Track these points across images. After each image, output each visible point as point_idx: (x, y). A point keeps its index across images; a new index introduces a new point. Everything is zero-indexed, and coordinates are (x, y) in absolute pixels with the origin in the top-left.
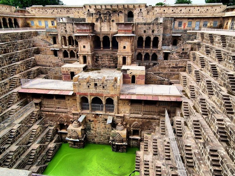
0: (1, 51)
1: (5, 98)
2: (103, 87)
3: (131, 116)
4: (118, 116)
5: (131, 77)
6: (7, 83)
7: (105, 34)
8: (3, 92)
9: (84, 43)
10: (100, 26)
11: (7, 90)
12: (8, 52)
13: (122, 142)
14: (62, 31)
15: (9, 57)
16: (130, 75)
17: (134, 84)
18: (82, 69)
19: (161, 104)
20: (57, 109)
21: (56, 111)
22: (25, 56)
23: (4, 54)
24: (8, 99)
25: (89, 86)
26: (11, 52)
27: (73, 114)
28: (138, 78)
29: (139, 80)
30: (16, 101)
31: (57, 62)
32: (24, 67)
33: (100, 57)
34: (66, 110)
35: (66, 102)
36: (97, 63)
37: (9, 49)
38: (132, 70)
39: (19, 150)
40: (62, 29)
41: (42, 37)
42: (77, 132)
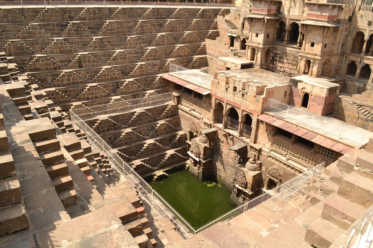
0: (168, 28)
1: (147, 79)
2: (243, 95)
3: (271, 155)
4: (253, 148)
5: (302, 94)
6: (157, 65)
7: (295, 20)
8: (147, 72)
9: (257, 29)
10: (289, 7)
11: (153, 72)
12: (176, 31)
13: (244, 188)
14: (246, 10)
15: (174, 37)
16: (301, 91)
17: (305, 108)
18: (240, 66)
19: (321, 151)
20: (192, 112)
21: (190, 113)
22: (194, 39)
23: (170, 32)
24: (149, 82)
25: (227, 89)
26: (179, 31)
27: (205, 123)
28: (313, 100)
29: (313, 103)
30: (157, 86)
31: (226, 53)
32: (185, 52)
33: (278, 56)
34: (199, 115)
35: (202, 104)
36: (273, 64)
37: (178, 27)
38: (306, 83)
39: (131, 134)
40: (246, 7)
41: (230, 17)
42: (200, 148)
